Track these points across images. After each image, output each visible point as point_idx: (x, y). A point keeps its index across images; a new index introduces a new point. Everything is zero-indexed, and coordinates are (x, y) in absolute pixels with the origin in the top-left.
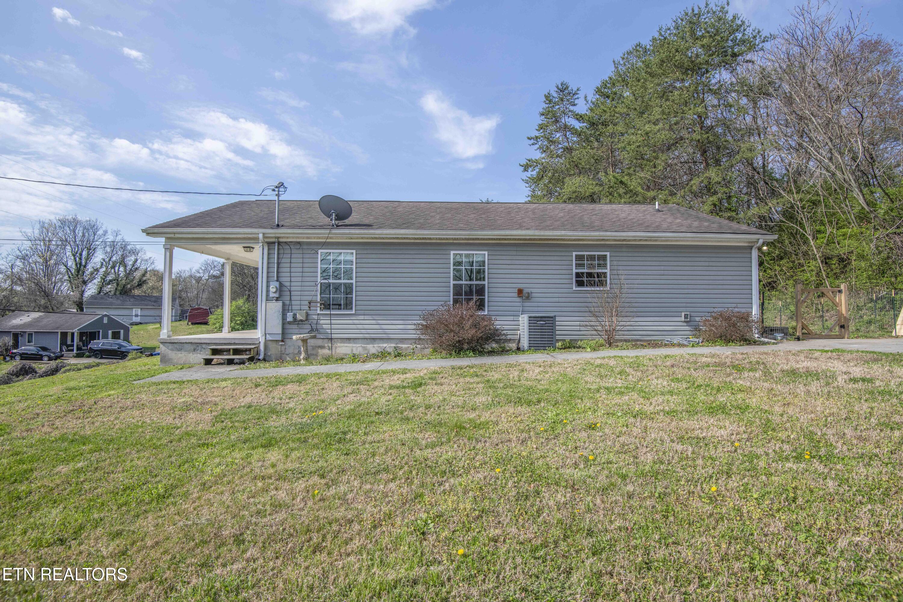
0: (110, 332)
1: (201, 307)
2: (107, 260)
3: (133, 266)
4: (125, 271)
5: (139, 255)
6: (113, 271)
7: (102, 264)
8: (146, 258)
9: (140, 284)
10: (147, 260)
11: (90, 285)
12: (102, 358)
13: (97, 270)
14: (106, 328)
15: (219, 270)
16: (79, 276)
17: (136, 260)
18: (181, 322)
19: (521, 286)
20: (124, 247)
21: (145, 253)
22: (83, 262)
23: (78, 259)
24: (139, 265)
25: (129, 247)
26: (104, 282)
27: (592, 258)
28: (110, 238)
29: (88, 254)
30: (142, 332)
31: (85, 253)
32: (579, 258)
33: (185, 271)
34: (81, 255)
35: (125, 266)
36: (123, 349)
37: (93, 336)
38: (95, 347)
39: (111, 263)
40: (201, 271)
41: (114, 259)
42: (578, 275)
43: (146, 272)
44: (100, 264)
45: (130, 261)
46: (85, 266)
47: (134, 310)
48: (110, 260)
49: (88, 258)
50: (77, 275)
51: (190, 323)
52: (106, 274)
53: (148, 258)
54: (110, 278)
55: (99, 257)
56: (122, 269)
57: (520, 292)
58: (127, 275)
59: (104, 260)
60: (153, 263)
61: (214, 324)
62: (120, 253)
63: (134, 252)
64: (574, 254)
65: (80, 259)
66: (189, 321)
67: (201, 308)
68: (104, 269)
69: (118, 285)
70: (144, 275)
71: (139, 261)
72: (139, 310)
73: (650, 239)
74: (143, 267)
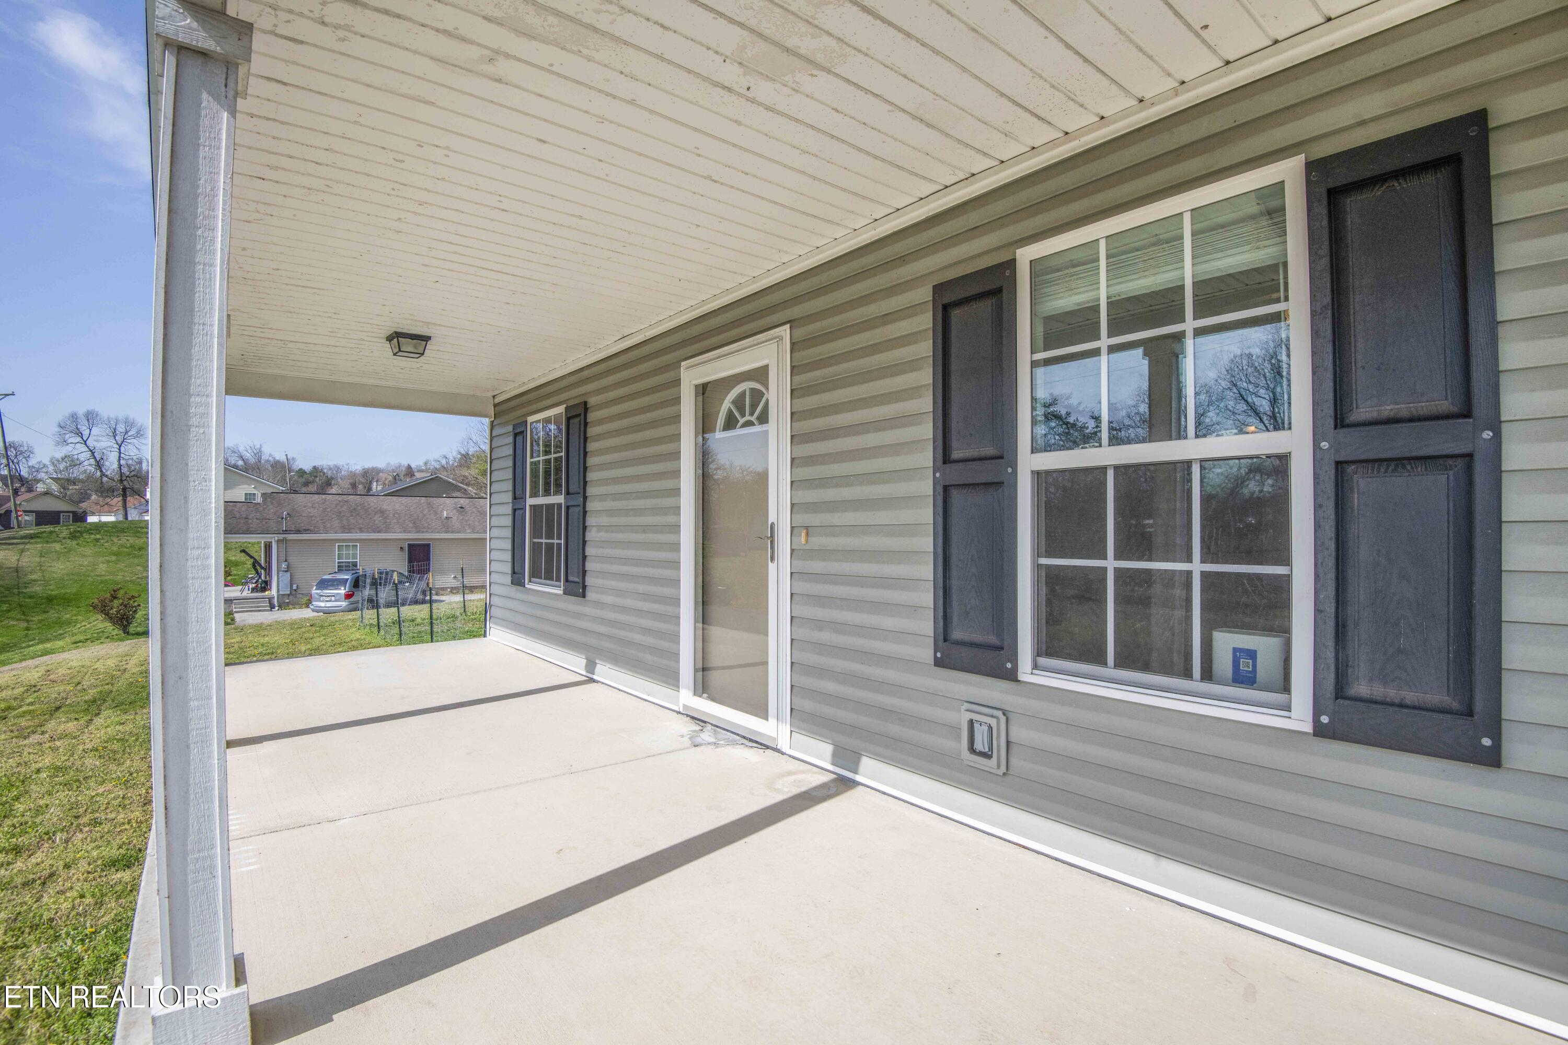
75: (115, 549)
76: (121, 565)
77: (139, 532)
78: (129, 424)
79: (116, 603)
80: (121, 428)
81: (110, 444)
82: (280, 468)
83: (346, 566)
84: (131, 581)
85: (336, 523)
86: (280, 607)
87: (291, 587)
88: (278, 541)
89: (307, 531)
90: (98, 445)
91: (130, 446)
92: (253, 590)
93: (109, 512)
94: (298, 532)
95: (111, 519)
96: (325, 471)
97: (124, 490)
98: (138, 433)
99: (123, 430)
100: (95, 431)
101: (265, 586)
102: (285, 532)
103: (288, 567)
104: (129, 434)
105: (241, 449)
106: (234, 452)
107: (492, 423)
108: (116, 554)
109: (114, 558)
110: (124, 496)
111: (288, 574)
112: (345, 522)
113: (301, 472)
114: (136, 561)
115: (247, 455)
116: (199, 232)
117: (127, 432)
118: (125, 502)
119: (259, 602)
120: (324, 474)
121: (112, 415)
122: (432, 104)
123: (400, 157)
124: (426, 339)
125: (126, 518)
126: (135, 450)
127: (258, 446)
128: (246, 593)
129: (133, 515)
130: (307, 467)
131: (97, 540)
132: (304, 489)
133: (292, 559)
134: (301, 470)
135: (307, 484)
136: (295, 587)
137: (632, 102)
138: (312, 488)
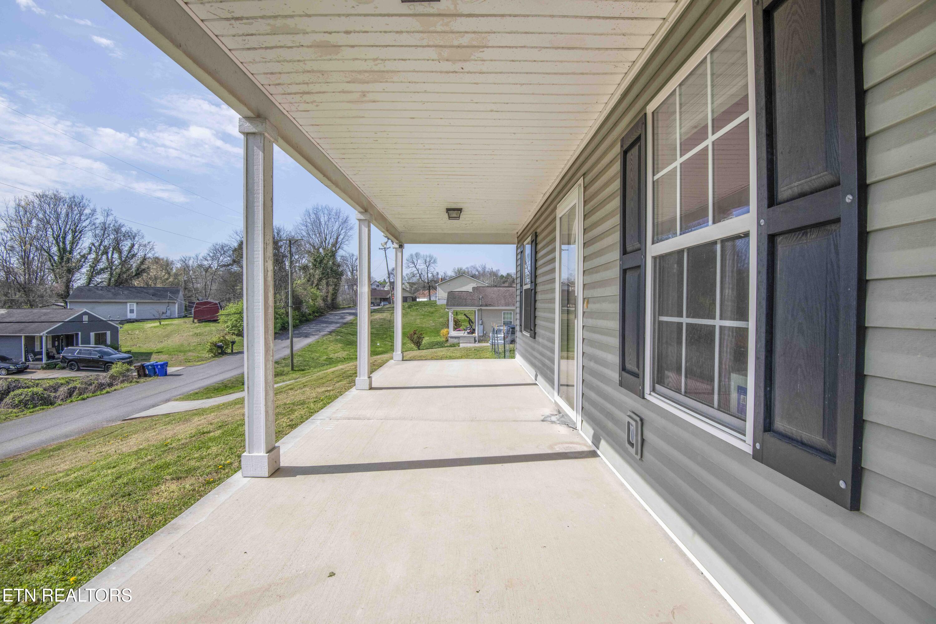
0: (92, 334)
1: (209, 300)
2: (97, 244)
3: (130, 252)
4: (120, 257)
5: (136, 239)
6: (104, 257)
7: (91, 249)
8: (144, 243)
9: (139, 273)
10: (145, 246)
11: (77, 275)
12: (79, 370)
13: (84, 257)
14: (87, 329)
15: (230, 256)
16: (63, 264)
17: (133, 245)
18: (186, 320)
20: (117, 230)
21: (143, 237)
22: (68, 248)
23: (61, 244)
24: (136, 251)
25: (123, 230)
26: (94, 272)
28: (100, 219)
29: (74, 237)
30: (137, 332)
31: (69, 237)
33: (190, 258)
34: (64, 238)
35: (120, 252)
36: (106, 358)
37: (70, 340)
38: (69, 356)
39: (102, 247)
40: (209, 258)
41: (106, 243)
43: (144, 259)
44: (87, 249)
45: (126, 246)
46: (71, 252)
47: (128, 304)
48: (100, 245)
49: (74, 242)
50: (61, 263)
51: (196, 321)
52: (97, 261)
53: (146, 242)
54: (101, 266)
55: (86, 241)
56: (116, 256)
58: (123, 263)
59: (93, 244)
60: (152, 249)
61: (226, 322)
62: (112, 237)
63: (131, 236)
65: (64, 243)
66: (195, 318)
67: (210, 303)
68: (93, 256)
69: (111, 274)
70: (142, 263)
71: (136, 247)
72: (135, 305)
74: (141, 254)
75: (423, 313)
76: (425, 320)
77: (432, 306)
78: (431, 257)
79: (416, 336)
80: (428, 260)
81: (424, 267)
82: (494, 274)
83: (507, 323)
84: (428, 327)
85: (503, 302)
86: (479, 342)
87: (483, 332)
88: (478, 310)
89: (490, 305)
90: (420, 267)
91: (431, 267)
92: (468, 333)
93: (424, 297)
94: (486, 305)
95: (426, 300)
96: (512, 275)
97: (429, 287)
98: (434, 261)
99: (429, 260)
100: (419, 261)
101: (473, 331)
102: (481, 306)
103: (482, 322)
104: (431, 262)
105: (477, 266)
106: (474, 268)
107: (517, 246)
108: (423, 315)
109: (422, 317)
110: (429, 290)
111: (482, 326)
112: (507, 301)
113: (502, 276)
114: (430, 318)
115: (480, 269)
116: (255, 195)
117: (430, 261)
118: (429, 292)
119: (470, 339)
120: (512, 277)
121: (425, 254)
122: (363, 117)
123: (375, 139)
124: (460, 210)
125: (430, 299)
126: (433, 269)
127: (484, 265)
128: (466, 334)
129: (433, 298)
130: (505, 274)
131: (417, 309)
132: (503, 285)
133: (484, 319)
134: (502, 275)
135: (504, 283)
136: (485, 333)
137: (425, 92)
138: (506, 285)
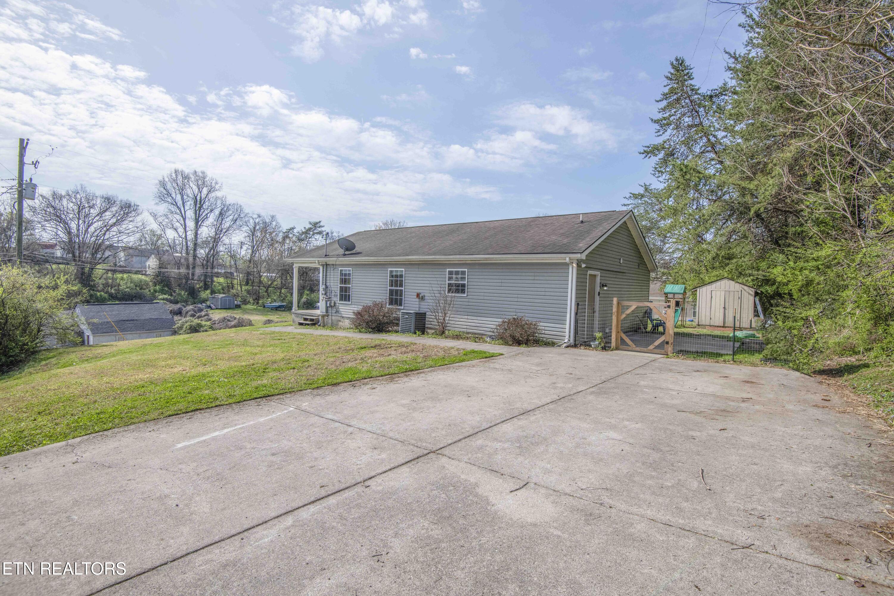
19: (419, 291)
27: (457, 273)
32: (451, 273)
42: (450, 285)
57: (418, 295)
64: (448, 270)
73: (486, 259)
